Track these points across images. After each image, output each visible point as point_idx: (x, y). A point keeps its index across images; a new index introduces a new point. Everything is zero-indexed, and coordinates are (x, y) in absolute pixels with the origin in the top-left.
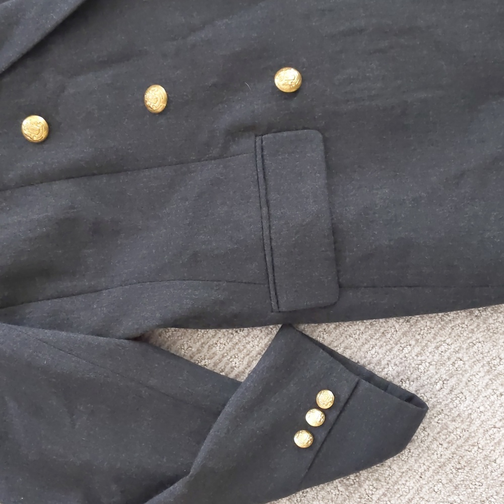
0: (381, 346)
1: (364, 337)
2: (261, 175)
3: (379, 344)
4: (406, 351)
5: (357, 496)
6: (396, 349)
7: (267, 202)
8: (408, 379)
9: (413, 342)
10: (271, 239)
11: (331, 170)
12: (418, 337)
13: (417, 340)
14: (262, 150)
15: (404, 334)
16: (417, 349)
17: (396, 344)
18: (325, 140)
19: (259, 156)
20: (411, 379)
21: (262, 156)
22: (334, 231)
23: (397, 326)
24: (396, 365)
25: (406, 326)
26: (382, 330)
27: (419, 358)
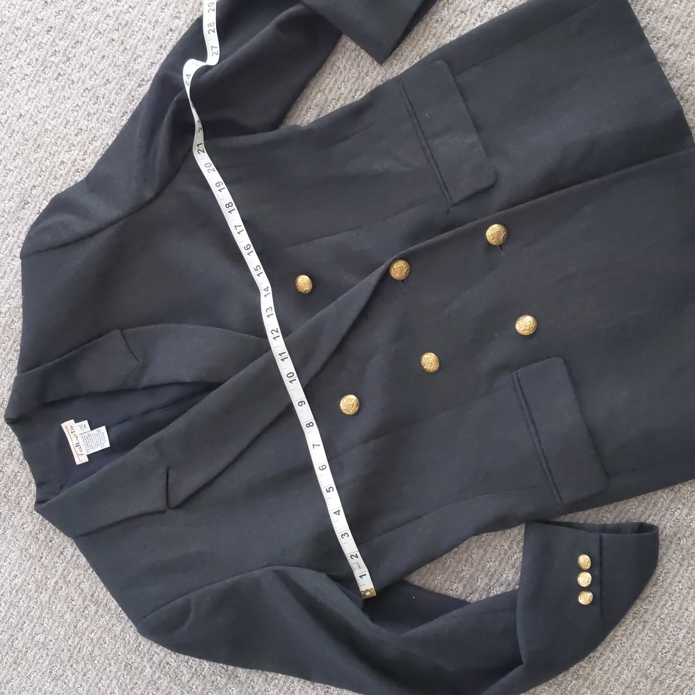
0: (655, 515)
1: (640, 509)
2: (523, 402)
3: (653, 513)
4: (676, 514)
5: (665, 638)
6: (668, 515)
8: (684, 536)
9: (680, 506)
11: (576, 384)
12: (684, 501)
13: (684, 504)
14: (519, 381)
15: (672, 501)
16: (686, 511)
17: (668, 510)
18: (566, 363)
19: (518, 387)
20: (687, 535)
21: (521, 387)
23: (665, 496)
24: (671, 527)
25: (672, 495)
26: (653, 501)
27: (689, 518)
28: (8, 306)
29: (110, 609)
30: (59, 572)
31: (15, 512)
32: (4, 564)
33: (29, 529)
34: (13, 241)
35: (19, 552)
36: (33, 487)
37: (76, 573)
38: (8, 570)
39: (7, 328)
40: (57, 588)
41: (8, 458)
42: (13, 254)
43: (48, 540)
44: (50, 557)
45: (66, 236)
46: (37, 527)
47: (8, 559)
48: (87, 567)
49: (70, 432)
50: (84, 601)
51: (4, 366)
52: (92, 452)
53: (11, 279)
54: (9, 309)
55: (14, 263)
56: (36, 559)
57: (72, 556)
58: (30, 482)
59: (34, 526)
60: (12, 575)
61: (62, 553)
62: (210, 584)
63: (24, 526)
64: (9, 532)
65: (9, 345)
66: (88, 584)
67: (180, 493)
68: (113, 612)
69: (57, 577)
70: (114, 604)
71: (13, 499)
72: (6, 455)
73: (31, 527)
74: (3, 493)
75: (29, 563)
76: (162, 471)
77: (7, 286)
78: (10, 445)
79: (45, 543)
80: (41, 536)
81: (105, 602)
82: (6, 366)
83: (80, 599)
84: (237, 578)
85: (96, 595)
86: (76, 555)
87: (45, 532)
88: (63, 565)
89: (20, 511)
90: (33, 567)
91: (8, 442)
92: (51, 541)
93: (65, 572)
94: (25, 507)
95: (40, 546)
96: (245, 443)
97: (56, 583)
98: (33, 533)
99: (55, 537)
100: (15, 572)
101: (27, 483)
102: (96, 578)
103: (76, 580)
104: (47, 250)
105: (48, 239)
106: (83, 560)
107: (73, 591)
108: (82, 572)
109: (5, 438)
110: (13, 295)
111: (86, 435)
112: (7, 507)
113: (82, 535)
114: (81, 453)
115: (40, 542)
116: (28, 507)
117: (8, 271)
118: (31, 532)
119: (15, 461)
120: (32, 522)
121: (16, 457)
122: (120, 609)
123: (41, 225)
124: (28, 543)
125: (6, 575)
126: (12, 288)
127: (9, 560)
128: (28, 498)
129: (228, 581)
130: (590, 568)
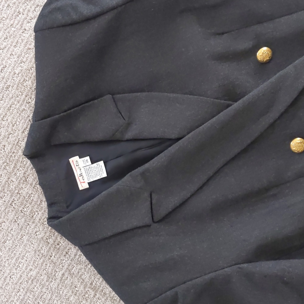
28: (20, 68)
29: (105, 294)
30: (66, 267)
31: (30, 224)
32: (22, 261)
33: (41, 236)
34: (23, 17)
35: (33, 252)
36: (45, 205)
37: (79, 267)
38: (25, 265)
39: (20, 85)
40: (64, 278)
41: (23, 183)
42: (23, 28)
43: (56, 243)
44: (58, 256)
45: (75, 17)
46: (48, 234)
47: (24, 257)
48: (87, 263)
49: (75, 166)
50: (85, 288)
51: (18, 114)
52: (92, 180)
53: (22, 47)
54: (21, 70)
55: (24, 35)
56: (47, 257)
57: (75, 255)
58: (41, 201)
59: (45, 233)
60: (28, 269)
61: (67, 253)
62: (191, 280)
63: (37, 234)
64: (25, 238)
65: (22, 99)
66: (88, 275)
68: (108, 296)
69: (63, 271)
70: (108, 289)
71: (28, 213)
72: (22, 181)
73: (43, 234)
74: (20, 209)
75: (41, 260)
76: (146, 195)
77: (19, 53)
78: (25, 173)
79: (54, 246)
80: (51, 241)
81: (101, 289)
82: (20, 115)
83: (82, 287)
85: (94, 284)
86: (78, 254)
87: (54, 238)
88: (68, 262)
89: (33, 223)
90: (45, 263)
91: (23, 171)
92: (58, 244)
93: (70, 267)
94: (38, 219)
95: (50, 248)
97: (63, 275)
98: (44, 238)
99: (62, 242)
100: (31, 267)
101: (39, 202)
102: (94, 271)
103: (78, 272)
104: (58, 27)
105: (60, 18)
106: (84, 258)
107: (77, 281)
108: (83, 267)
109: (21, 169)
110: (24, 60)
111: (88, 167)
112: (23, 220)
114: (83, 181)
115: (50, 245)
116: (40, 220)
117: (20, 41)
118: (42, 238)
119: (29, 185)
120: (43, 230)
121: (30, 182)
122: (114, 293)
123: (53, 6)
124: (41, 246)
125: (24, 269)
126: (23, 54)
127: (25, 258)
128: (40, 213)
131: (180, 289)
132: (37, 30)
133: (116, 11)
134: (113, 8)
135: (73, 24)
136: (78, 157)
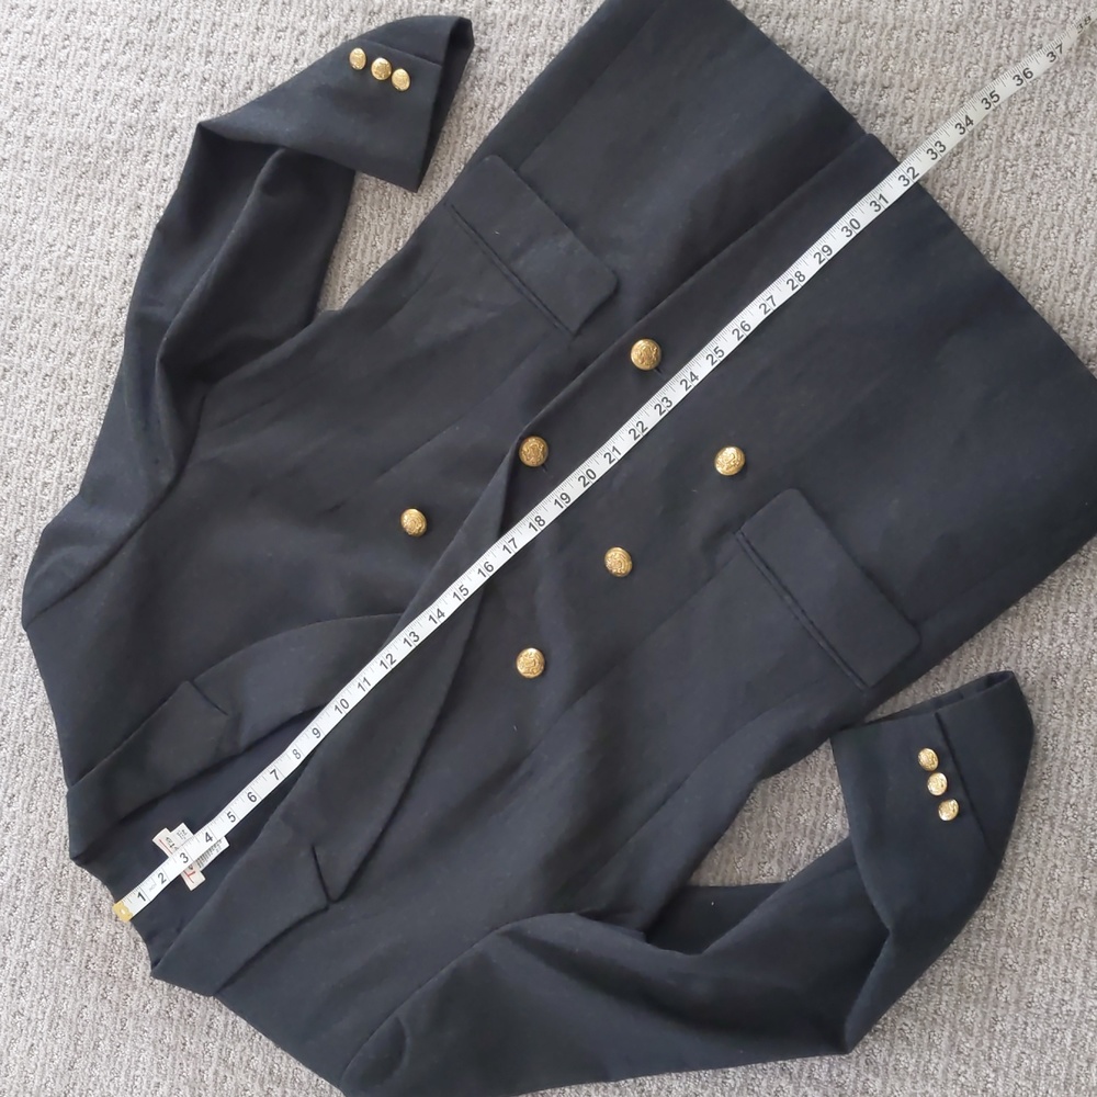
0: (1007, 660)
1: (982, 659)
2: (763, 568)
3: (1002, 658)
4: (1036, 646)
5: (1088, 829)
6: (1024, 653)
7: (785, 588)
8: (1058, 674)
9: (1037, 633)
10: (812, 623)
12: (1038, 624)
13: (1040, 628)
14: (748, 542)
15: (1023, 630)
16: (1046, 638)
17: (1021, 646)
18: (805, 493)
19: (749, 550)
20: (1061, 671)
21: (753, 549)
22: (869, 574)
23: (1008, 627)
24: (1035, 668)
25: (1019, 622)
26: (996, 641)
27: (1055, 645)
28: (32, 706)
29: (301, 1083)
30: (215, 1056)
31: (129, 992)
32: (138, 1073)
33: (154, 1010)
34: (12, 615)
35: (151, 1048)
36: (142, 946)
37: (239, 1048)
38: (145, 1080)
39: (41, 737)
40: (219, 1081)
41: (96, 919)
42: (17, 633)
43: (185, 1015)
44: (195, 1039)
45: (73, 576)
46: (165, 1002)
47: (139, 1064)
48: (250, 1035)
49: (168, 846)
50: (261, 1086)
51: (51, 792)
52: (206, 864)
53: (25, 668)
54: (35, 709)
55: (22, 644)
56: (178, 1049)
57: (226, 1025)
58: (136, 942)
59: (161, 1001)
60: (152, 1085)
61: (210, 1027)
63: (148, 1008)
64: (130, 1024)
65: (50, 760)
66: (259, 1059)
67: (340, 877)
68: (306, 1086)
69: (214, 1065)
70: (305, 1073)
71: (120, 974)
72: (92, 915)
73: (157, 1006)
74: (104, 970)
75: (170, 1057)
76: (304, 853)
77: (23, 679)
78: (93, 898)
79: (183, 1021)
80: (175, 1013)
81: (291, 1076)
82: (55, 791)
83: (256, 1084)
84: (453, 964)
85: (275, 1071)
86: (230, 1022)
87: (178, 1006)
88: (217, 1044)
89: (135, 988)
90: (177, 1063)
91: (89, 896)
92: (190, 1016)
93: (224, 1052)
94: (140, 979)
95: (177, 1029)
96: (406, 773)
97: (216, 1073)
98: (162, 1012)
99: (194, 1008)
100: (155, 1079)
101: (133, 944)
102: (268, 1045)
103: (241, 1059)
104: (53, 604)
105: (51, 588)
106: (242, 1023)
107: (242, 1075)
108: (246, 1044)
109: (84, 892)
110: (35, 688)
112: (115, 989)
113: (225, 985)
114: (192, 872)
115: (175, 1023)
116: (144, 979)
117: (19, 657)
118: (158, 1013)
119: (106, 918)
120: (155, 997)
121: (106, 913)
122: (316, 1077)
124: (160, 1030)
125: (144, 1088)
126: (30, 679)
127: (141, 1066)
128: (140, 965)
129: (444, 971)
130: (939, 764)
131: (401, 1013)
132: (26, 624)
133: (135, 537)
134: (130, 535)
135: (75, 588)
136: (166, 829)
